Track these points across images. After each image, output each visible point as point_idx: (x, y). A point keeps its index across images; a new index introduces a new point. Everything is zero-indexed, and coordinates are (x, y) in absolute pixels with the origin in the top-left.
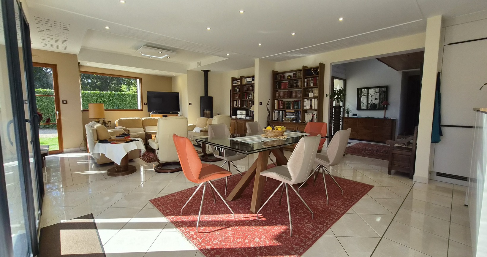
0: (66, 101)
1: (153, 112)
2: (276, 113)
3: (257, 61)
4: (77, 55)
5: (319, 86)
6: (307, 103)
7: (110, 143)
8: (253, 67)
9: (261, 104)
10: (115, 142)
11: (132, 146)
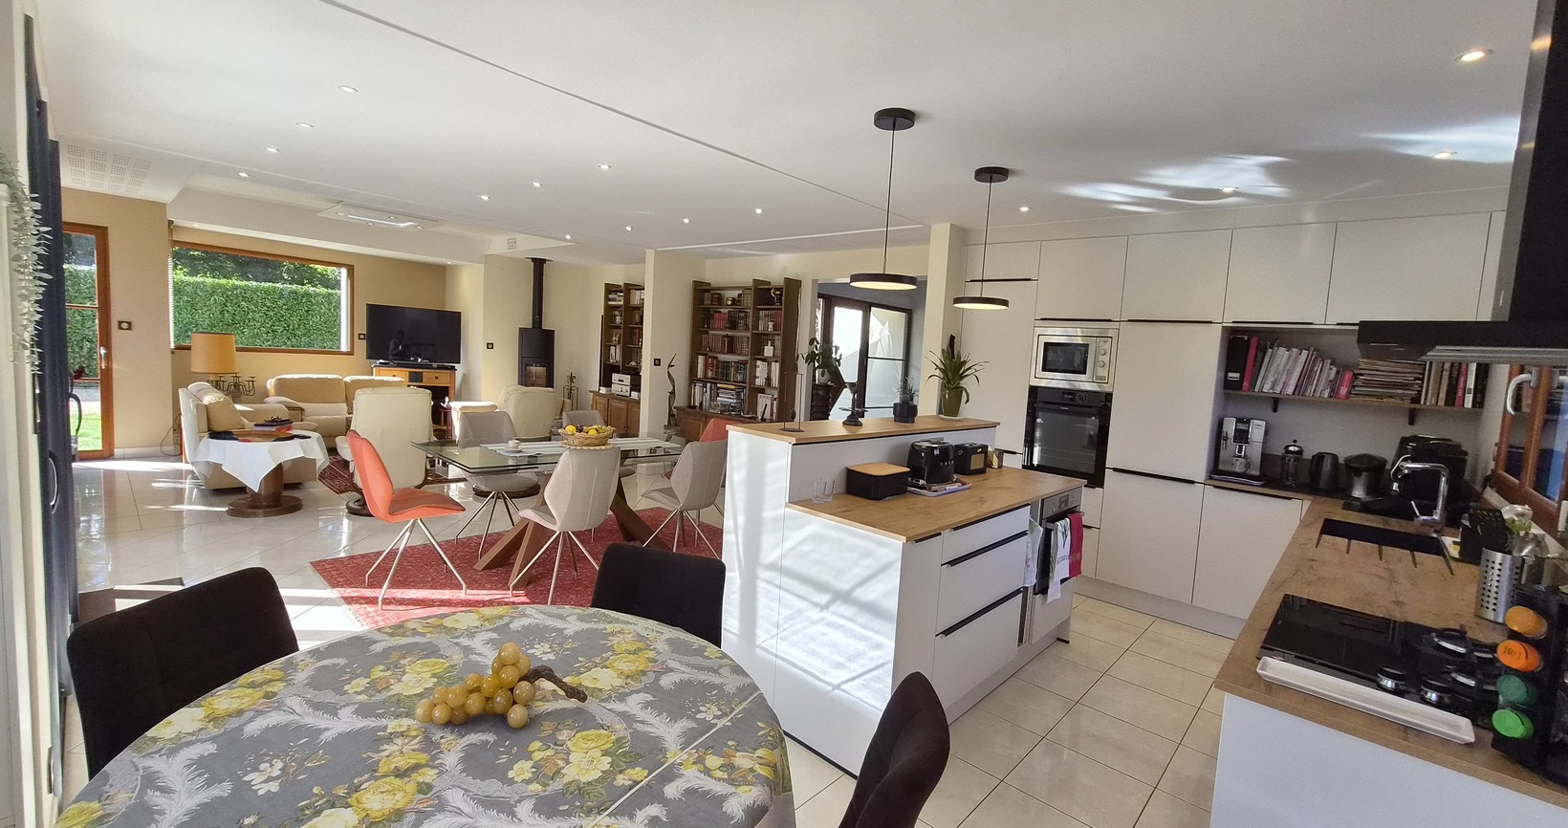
0: (129, 323)
1: (381, 361)
2: (698, 389)
3: (650, 254)
4: (165, 204)
5: (781, 333)
6: (761, 369)
7: (236, 439)
8: (641, 265)
9: (657, 362)
10: (250, 438)
11: (290, 451)
